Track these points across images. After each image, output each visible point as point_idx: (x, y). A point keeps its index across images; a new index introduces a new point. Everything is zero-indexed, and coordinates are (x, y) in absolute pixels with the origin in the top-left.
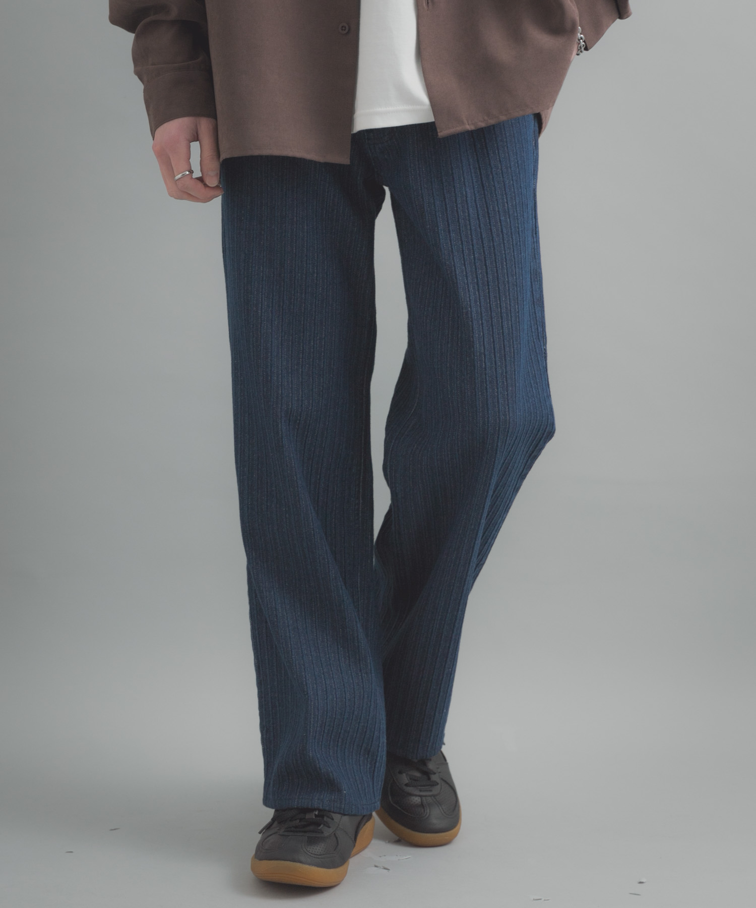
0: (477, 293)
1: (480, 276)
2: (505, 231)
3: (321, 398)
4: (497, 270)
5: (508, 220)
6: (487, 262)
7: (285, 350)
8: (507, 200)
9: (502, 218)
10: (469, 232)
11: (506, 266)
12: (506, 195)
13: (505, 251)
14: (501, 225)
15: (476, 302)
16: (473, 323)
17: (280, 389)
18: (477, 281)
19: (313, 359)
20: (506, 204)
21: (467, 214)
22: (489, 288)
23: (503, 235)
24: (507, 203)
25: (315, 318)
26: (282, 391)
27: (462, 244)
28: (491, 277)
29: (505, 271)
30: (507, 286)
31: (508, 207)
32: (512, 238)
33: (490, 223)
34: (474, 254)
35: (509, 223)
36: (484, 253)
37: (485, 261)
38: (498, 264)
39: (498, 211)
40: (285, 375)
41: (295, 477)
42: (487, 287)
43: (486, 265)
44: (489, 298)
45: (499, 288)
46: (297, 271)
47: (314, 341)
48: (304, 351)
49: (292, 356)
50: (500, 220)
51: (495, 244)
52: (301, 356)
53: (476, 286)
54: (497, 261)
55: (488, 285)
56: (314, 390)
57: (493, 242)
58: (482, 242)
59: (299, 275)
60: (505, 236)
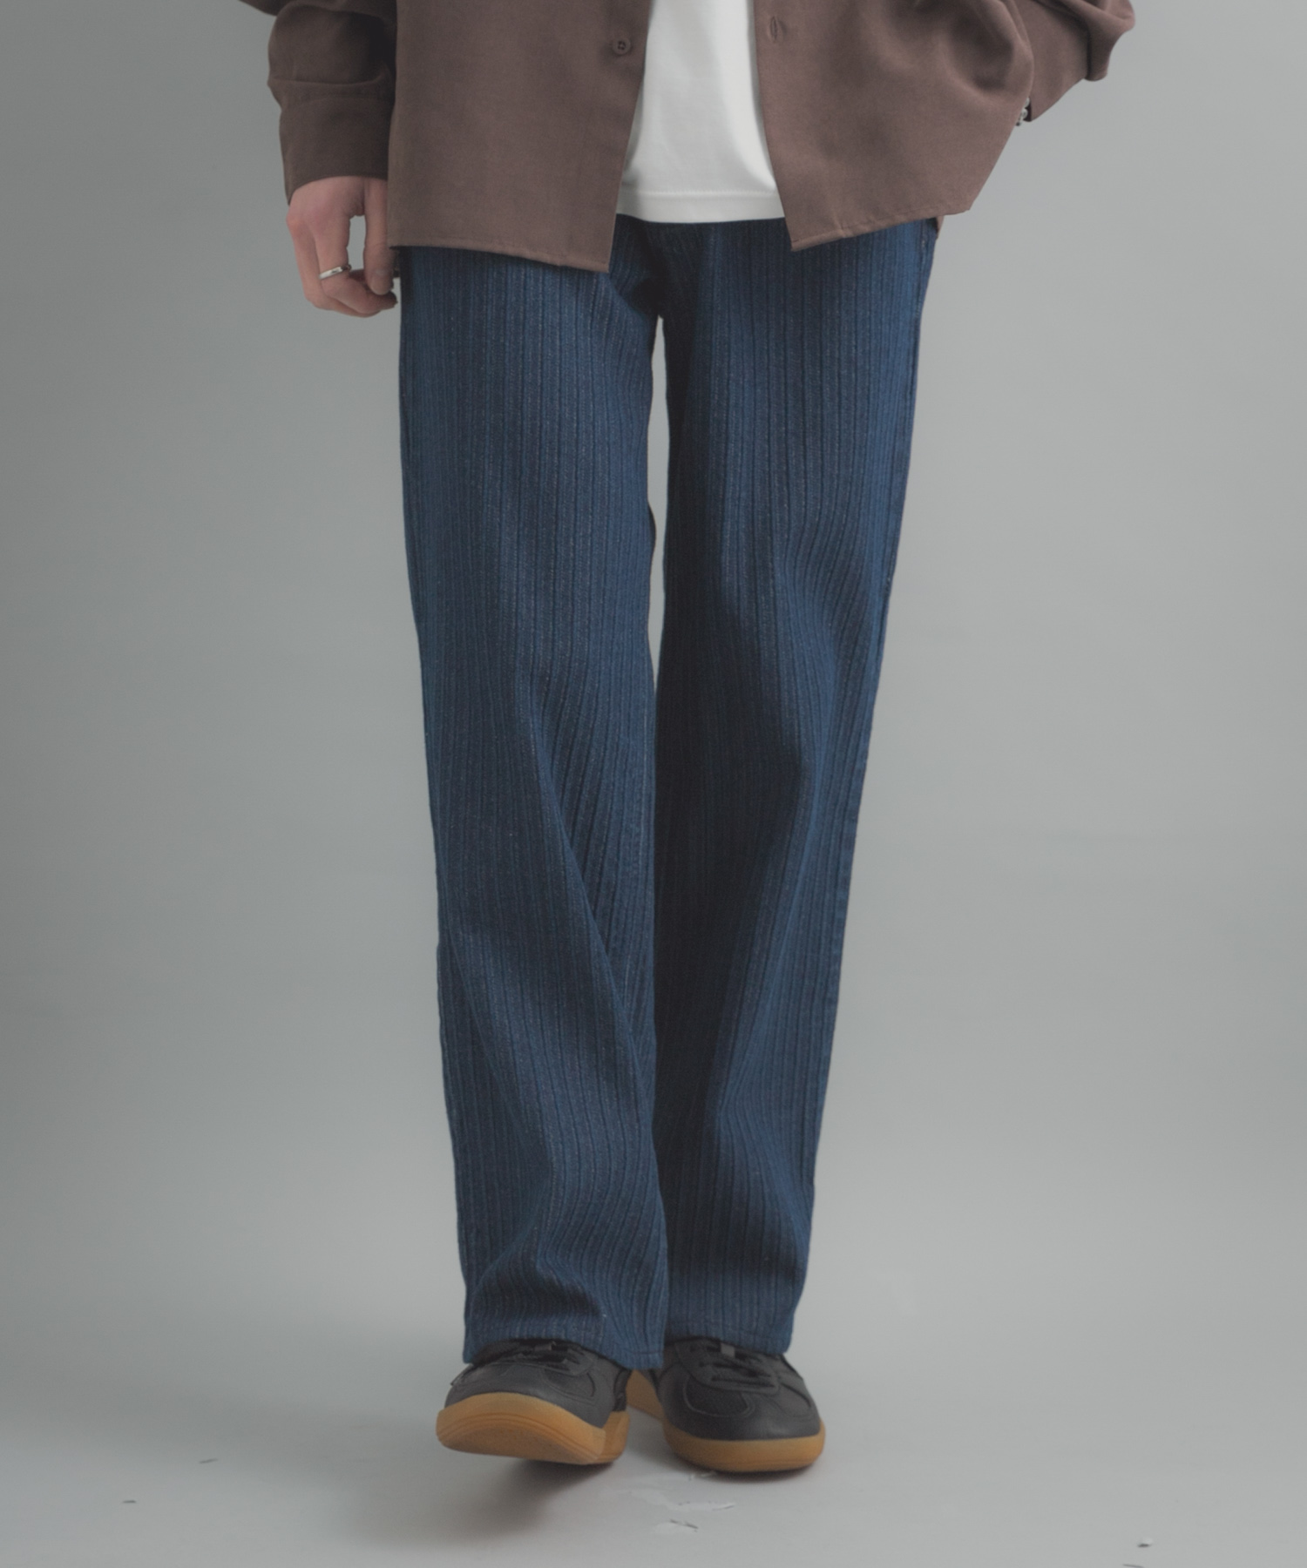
0: (785, 489)
1: (793, 462)
2: (844, 393)
3: (587, 639)
4: (822, 455)
5: (853, 375)
6: (807, 439)
7: (525, 553)
8: (856, 342)
9: (844, 372)
10: (783, 388)
11: (839, 449)
12: (856, 335)
13: (840, 426)
14: (840, 383)
15: (781, 502)
16: (772, 539)
17: (514, 620)
18: (788, 469)
19: (574, 571)
20: (853, 348)
21: (782, 359)
22: (806, 482)
23: (840, 398)
24: (856, 347)
25: (576, 499)
26: (516, 622)
27: (770, 406)
28: (811, 465)
29: (837, 457)
30: (835, 483)
31: (856, 354)
32: (855, 406)
33: (821, 376)
34: (786, 424)
35: (854, 380)
36: (804, 425)
37: (804, 437)
38: (825, 445)
39: (839, 359)
40: (524, 596)
41: (535, 775)
42: (803, 481)
43: (804, 445)
44: (806, 498)
45: (822, 484)
46: (544, 417)
47: (574, 539)
48: (558, 556)
49: (536, 564)
50: (839, 375)
51: (825, 413)
52: (552, 564)
53: (784, 477)
54: (825, 440)
55: (806, 478)
56: (575, 623)
57: (822, 408)
58: (803, 406)
59: (548, 423)
60: (844, 401)
